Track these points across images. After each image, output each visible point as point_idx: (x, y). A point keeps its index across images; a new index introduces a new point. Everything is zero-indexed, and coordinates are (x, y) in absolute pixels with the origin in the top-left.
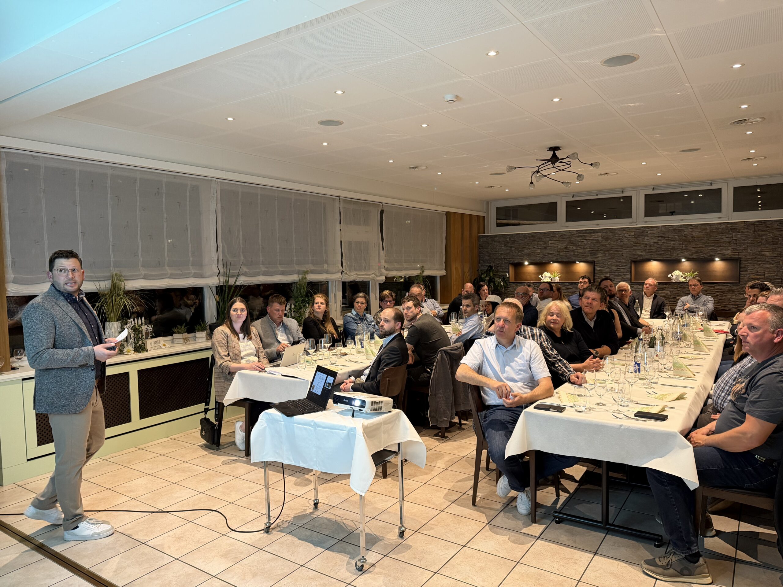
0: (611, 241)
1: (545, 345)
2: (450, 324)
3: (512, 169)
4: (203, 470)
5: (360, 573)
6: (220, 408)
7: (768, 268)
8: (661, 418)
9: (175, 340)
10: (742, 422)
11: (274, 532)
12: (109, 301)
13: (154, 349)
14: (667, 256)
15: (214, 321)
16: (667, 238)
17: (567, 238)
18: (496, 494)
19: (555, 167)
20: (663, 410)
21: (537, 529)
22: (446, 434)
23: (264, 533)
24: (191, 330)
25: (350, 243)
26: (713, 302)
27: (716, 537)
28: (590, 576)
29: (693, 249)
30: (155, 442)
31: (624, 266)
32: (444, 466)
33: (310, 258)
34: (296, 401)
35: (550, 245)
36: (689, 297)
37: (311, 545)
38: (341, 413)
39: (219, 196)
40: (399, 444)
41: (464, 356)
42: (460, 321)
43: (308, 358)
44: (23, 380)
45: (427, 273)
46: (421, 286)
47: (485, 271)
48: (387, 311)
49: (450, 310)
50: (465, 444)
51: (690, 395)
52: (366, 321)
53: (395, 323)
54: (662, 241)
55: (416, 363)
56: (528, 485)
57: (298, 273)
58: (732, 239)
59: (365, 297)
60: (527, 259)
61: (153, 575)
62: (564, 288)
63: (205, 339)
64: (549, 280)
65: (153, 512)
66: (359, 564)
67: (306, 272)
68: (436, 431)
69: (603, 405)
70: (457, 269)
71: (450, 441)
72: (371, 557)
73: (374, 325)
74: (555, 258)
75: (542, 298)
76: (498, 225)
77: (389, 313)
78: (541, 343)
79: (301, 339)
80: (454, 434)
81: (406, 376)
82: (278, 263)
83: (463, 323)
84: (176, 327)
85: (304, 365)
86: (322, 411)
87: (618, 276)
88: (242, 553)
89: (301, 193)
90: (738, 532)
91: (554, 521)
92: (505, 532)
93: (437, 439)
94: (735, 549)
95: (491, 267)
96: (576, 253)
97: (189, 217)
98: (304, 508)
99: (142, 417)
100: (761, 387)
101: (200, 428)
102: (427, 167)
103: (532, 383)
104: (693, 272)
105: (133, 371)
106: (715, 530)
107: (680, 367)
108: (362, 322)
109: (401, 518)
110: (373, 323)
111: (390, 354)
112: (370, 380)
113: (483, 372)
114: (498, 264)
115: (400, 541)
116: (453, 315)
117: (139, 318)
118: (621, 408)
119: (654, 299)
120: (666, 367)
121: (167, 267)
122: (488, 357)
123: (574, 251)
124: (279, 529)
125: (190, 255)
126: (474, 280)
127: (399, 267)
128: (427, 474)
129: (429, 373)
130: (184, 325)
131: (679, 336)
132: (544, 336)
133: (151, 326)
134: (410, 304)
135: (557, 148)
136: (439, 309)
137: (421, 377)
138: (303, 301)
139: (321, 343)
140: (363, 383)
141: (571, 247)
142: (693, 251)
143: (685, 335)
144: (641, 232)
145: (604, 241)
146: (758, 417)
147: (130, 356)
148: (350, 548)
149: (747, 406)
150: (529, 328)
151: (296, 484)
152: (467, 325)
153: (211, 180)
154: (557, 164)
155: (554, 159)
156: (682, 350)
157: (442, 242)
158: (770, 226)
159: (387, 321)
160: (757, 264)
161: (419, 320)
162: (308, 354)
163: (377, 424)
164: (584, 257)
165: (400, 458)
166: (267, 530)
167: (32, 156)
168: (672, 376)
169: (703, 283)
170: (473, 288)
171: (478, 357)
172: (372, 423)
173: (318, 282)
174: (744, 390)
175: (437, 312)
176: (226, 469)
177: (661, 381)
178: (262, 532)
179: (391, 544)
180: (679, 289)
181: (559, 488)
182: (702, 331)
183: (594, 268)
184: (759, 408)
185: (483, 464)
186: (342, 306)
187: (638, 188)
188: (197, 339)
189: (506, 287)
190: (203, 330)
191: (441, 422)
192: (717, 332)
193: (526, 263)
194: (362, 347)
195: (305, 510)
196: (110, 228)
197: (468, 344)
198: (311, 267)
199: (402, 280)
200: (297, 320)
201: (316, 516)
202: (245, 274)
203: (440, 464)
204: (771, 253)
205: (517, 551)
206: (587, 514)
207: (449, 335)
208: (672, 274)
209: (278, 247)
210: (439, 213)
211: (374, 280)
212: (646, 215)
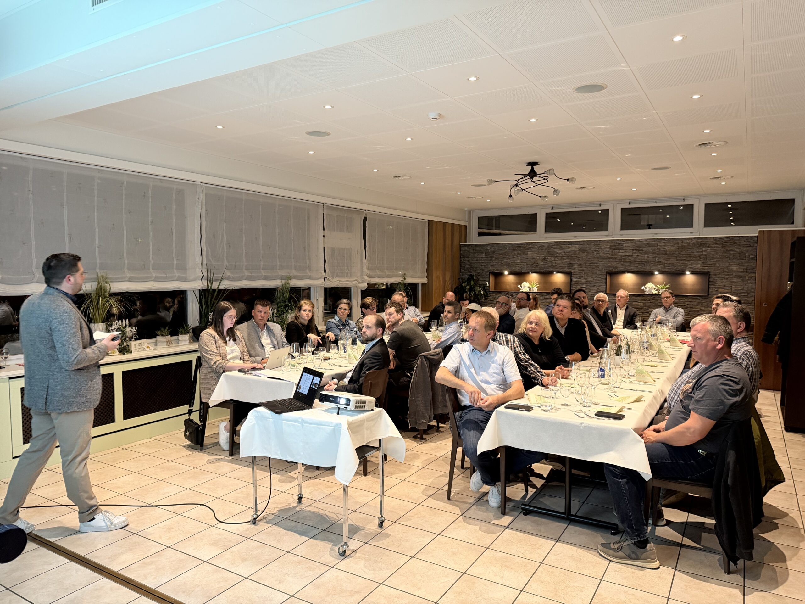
0: (588, 253)
1: (518, 351)
2: (430, 331)
3: (492, 182)
4: (189, 468)
5: (343, 558)
6: (205, 409)
7: (735, 282)
8: (618, 417)
9: (158, 342)
10: (686, 420)
11: (261, 523)
12: (95, 303)
13: (138, 351)
14: (641, 268)
15: (197, 324)
16: (641, 252)
17: (546, 249)
18: (470, 489)
19: (533, 182)
20: (621, 410)
21: (507, 520)
22: (424, 436)
23: (251, 524)
24: (174, 333)
25: (333, 249)
26: (684, 314)
27: (666, 527)
28: (551, 558)
29: (666, 262)
30: (138, 443)
31: (600, 277)
32: (420, 465)
33: (293, 264)
34: (284, 400)
35: (529, 256)
36: (662, 310)
37: (297, 535)
38: (327, 411)
39: (204, 201)
40: (380, 440)
41: (443, 360)
42: (440, 328)
43: (292, 362)
44: (10, 378)
45: (409, 280)
46: (403, 293)
47: (466, 279)
48: (369, 318)
49: (431, 318)
50: (441, 445)
51: (648, 398)
52: (348, 327)
53: (377, 329)
54: (637, 254)
55: (397, 368)
56: (499, 480)
57: (282, 278)
58: (702, 253)
59: (349, 304)
60: (506, 269)
61: (148, 560)
62: (542, 298)
63: (188, 342)
64: (528, 290)
65: (142, 506)
66: (342, 550)
67: (289, 278)
68: (415, 434)
69: (568, 405)
70: (438, 277)
71: (427, 442)
72: (353, 544)
73: (356, 331)
74: (534, 268)
75: (520, 307)
76: (480, 234)
77: (370, 319)
78: (514, 348)
79: (285, 343)
80: (432, 436)
81: (387, 380)
82: (261, 268)
83: (443, 331)
84: (159, 329)
85: (289, 368)
86: (309, 409)
87: (594, 287)
88: (230, 541)
89: (285, 199)
90: (687, 522)
91: (522, 513)
92: (477, 522)
93: (415, 441)
94: (682, 537)
95: (471, 276)
96: (554, 264)
97: (174, 221)
98: (288, 502)
99: (126, 417)
100: (705, 387)
101: (184, 430)
102: (411, 177)
103: (505, 385)
104: (666, 285)
105: (118, 372)
106: (666, 520)
107: (642, 374)
108: (345, 328)
109: (381, 511)
110: (355, 329)
111: (372, 359)
112: (352, 383)
113: (460, 375)
114: (479, 273)
115: (380, 530)
116: (434, 322)
117: (124, 320)
118: (583, 409)
119: (626, 310)
120: (630, 374)
121: (151, 270)
122: (465, 361)
123: (552, 262)
124: (265, 521)
125: (175, 259)
126: (456, 288)
127: (381, 274)
128: (405, 472)
129: (410, 378)
130: (167, 328)
131: (645, 345)
132: (517, 342)
133: (136, 328)
134: (392, 309)
135: (535, 164)
136: (420, 317)
137: (401, 380)
138: (286, 306)
139: (305, 347)
140: (346, 386)
141: (549, 258)
142: (666, 265)
143: (651, 345)
144: (617, 245)
145: (581, 253)
146: (700, 414)
147: (114, 357)
148: (333, 537)
149: (692, 404)
150: (503, 335)
151: (279, 481)
152: (446, 332)
153: (197, 185)
154: (535, 179)
155: (532, 174)
156: (646, 358)
157: (424, 250)
158: (737, 241)
159: (369, 327)
160: (724, 278)
161: (401, 325)
162: (293, 357)
163: (361, 421)
164: (561, 268)
165: (380, 454)
166: (254, 521)
167: (21, 157)
168: (634, 382)
169: (675, 296)
170: (454, 296)
171: (456, 361)
172: (356, 420)
173: (300, 288)
174: (691, 390)
175: (418, 320)
176: (211, 467)
177: (623, 385)
178: (249, 523)
179: (371, 533)
180: (651, 301)
181: (528, 484)
182: (669, 341)
183: (571, 279)
184: (702, 406)
185: (458, 463)
186: (324, 312)
187: (614, 202)
188: (180, 342)
189: (486, 296)
190: (187, 332)
191: (420, 424)
192: (683, 342)
193: (506, 273)
194: (345, 352)
195: (290, 504)
196: (97, 230)
197: (447, 349)
198: (294, 273)
199: (384, 287)
200: (279, 324)
201: (300, 509)
202: (228, 278)
203: (418, 463)
204: (738, 267)
205: (487, 539)
206: (553, 507)
207: (430, 342)
208: (646, 286)
209: (262, 252)
210: (422, 222)
211: (356, 287)
212: (622, 228)
